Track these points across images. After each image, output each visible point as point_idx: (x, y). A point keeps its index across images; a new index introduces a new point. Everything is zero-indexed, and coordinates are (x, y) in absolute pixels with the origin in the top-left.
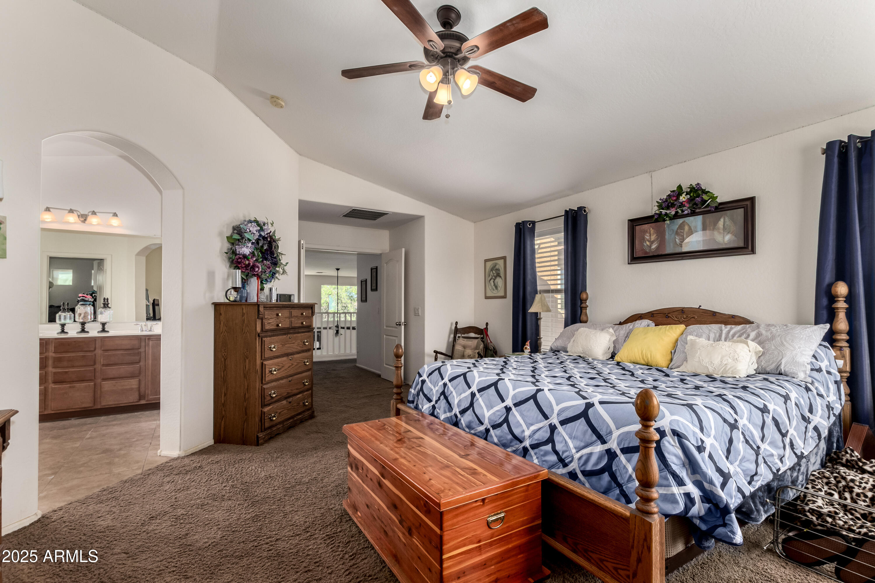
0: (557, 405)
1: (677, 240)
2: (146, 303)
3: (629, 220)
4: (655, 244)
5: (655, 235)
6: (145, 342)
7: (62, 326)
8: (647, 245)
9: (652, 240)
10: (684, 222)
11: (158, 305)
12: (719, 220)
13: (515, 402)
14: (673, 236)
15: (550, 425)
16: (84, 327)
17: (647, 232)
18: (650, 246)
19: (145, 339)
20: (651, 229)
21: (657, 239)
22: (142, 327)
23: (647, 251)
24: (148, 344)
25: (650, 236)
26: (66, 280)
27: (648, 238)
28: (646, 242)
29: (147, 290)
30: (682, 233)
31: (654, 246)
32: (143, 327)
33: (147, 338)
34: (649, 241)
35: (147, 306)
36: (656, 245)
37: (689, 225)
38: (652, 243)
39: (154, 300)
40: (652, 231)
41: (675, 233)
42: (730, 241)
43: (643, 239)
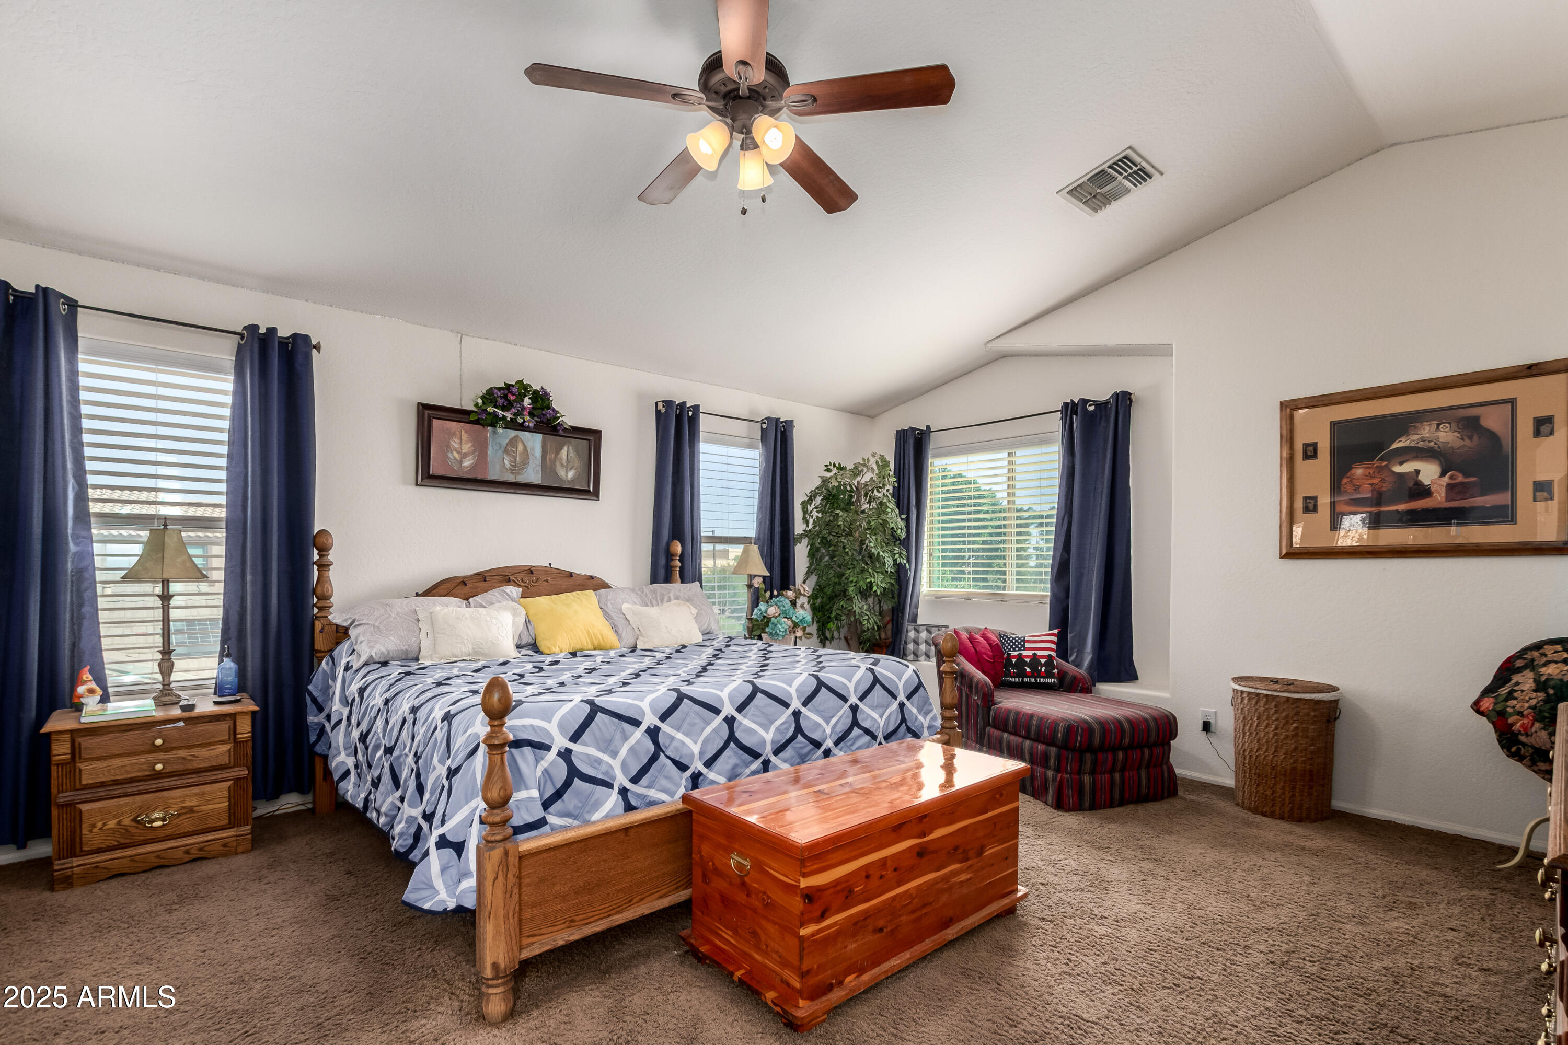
0: (791, 686)
1: (506, 462)
3: (419, 404)
4: (469, 460)
5: (470, 445)
8: (455, 458)
9: (464, 451)
10: (517, 436)
12: (562, 448)
13: (803, 700)
14: (500, 452)
15: (851, 707)
17: (454, 434)
18: (461, 462)
20: (463, 432)
21: (474, 452)
23: (455, 468)
25: (461, 443)
27: (457, 446)
28: (452, 453)
30: (513, 452)
31: (467, 463)
34: (458, 453)
36: (472, 462)
37: (524, 443)
38: (464, 456)
40: (465, 437)
41: (503, 449)
42: (574, 480)
43: (447, 447)
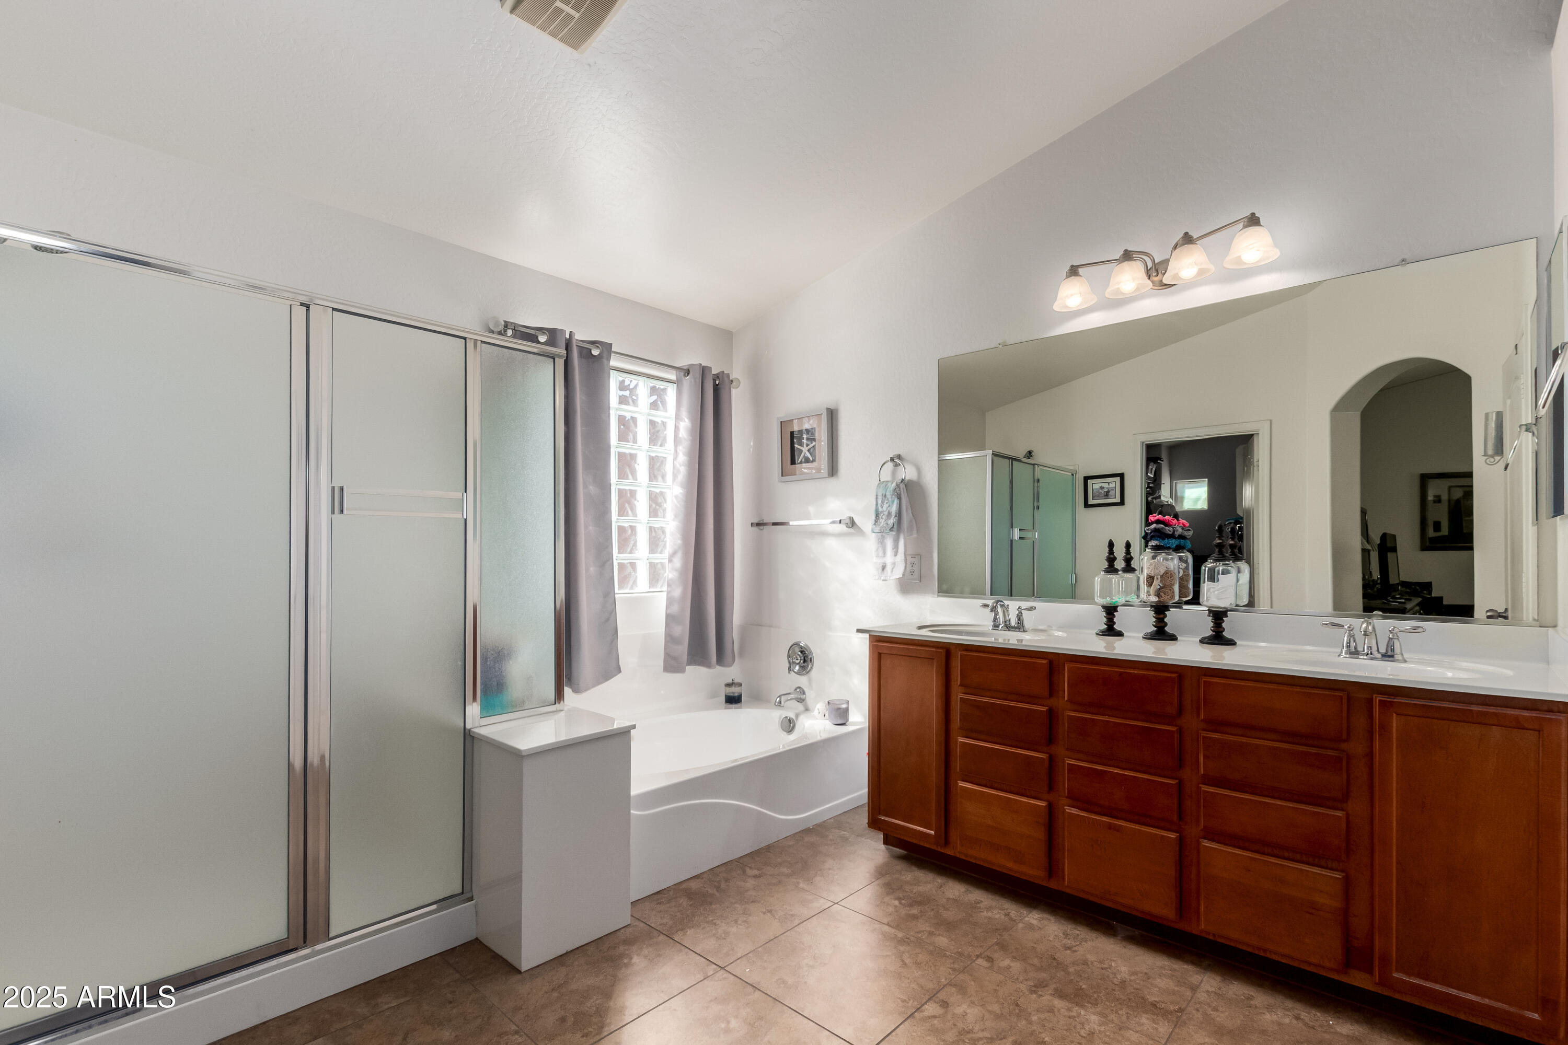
2: (1362, 544)
6: (1371, 716)
7: (1107, 614)
11: (1394, 549)
16: (1163, 619)
19: (1370, 701)
22: (1352, 637)
24: (1384, 728)
26: (1198, 500)
29: (1364, 512)
32: (1359, 637)
33: (1377, 698)
35: (1365, 553)
39: (1384, 537)
